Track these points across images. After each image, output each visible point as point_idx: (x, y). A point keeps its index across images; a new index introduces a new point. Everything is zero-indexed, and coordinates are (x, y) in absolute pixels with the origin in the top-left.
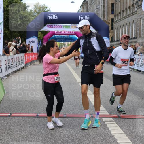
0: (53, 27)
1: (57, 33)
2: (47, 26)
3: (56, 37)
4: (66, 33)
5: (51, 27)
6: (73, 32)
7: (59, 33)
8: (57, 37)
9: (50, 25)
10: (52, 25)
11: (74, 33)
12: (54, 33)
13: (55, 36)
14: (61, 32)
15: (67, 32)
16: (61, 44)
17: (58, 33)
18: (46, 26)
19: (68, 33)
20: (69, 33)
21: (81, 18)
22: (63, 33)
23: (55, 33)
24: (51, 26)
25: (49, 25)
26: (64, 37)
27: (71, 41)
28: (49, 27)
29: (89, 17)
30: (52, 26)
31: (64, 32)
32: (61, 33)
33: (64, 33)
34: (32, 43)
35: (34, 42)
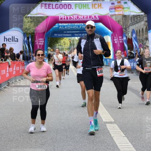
0: (54, 7)
2: (42, 6)
3: (61, 27)
4: (81, 20)
5: (49, 8)
6: (95, 17)
7: (67, 18)
8: (64, 26)
9: (48, 2)
11: (98, 19)
12: (56, 20)
13: (59, 26)
14: (70, 18)
16: (73, 41)
18: (39, 6)
22: (74, 18)
24: (49, 4)
25: (45, 4)
28: (45, 8)
30: (51, 5)
31: (78, 17)
32: (72, 20)
33: (78, 20)
34: (11, 40)
35: (15, 40)
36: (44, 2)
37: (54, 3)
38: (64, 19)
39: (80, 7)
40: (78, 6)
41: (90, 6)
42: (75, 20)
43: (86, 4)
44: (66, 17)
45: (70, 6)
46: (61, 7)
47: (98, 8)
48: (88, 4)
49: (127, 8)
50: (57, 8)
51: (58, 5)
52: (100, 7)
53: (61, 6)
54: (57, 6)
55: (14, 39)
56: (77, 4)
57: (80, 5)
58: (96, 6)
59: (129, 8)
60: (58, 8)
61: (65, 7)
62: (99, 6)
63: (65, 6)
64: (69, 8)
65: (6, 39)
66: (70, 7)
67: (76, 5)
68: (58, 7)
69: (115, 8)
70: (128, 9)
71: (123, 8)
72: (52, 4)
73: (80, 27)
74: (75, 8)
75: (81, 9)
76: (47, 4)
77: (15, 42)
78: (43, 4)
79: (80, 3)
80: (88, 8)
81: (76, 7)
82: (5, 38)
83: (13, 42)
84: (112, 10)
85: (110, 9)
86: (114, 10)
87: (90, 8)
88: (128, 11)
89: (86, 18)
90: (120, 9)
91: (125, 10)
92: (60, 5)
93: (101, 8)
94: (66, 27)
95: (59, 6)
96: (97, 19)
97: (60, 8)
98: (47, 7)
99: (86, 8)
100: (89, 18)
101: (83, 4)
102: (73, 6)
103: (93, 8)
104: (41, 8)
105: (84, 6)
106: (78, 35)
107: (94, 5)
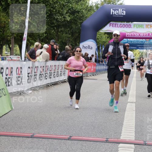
0: (119, 26)
1: (129, 36)
2: (110, 25)
5: (115, 27)
7: (132, 35)
8: (132, 42)
10: (117, 23)
13: (128, 41)
14: (134, 35)
15: (144, 35)
17: (131, 36)
18: (108, 25)
19: (145, 37)
20: (147, 36)
22: (137, 35)
23: (127, 36)
24: (115, 24)
25: (113, 24)
26: (142, 42)
28: (112, 27)
30: (117, 25)
32: (135, 37)
33: (139, 37)
34: (87, 48)
35: (90, 48)
36: (112, 23)
38: (130, 35)
39: (137, 27)
40: (136, 26)
41: (145, 26)
42: (137, 37)
43: (141, 25)
45: (130, 26)
46: (124, 27)
47: (150, 28)
48: (143, 25)
53: (124, 25)
54: (121, 25)
56: (135, 25)
57: (137, 25)
58: (149, 26)
60: (121, 27)
61: (127, 27)
63: (127, 26)
64: (129, 27)
65: (84, 47)
66: (130, 27)
67: (134, 25)
72: (118, 24)
74: (134, 28)
76: (114, 24)
79: (137, 24)
80: (143, 28)
81: (134, 26)
87: (144, 28)
92: (123, 25)
94: (133, 42)
95: (122, 25)
98: (114, 26)
99: (141, 28)
101: (140, 25)
102: (132, 26)
103: (146, 28)
104: (110, 26)
105: (140, 26)
106: (141, 48)
107: (147, 26)
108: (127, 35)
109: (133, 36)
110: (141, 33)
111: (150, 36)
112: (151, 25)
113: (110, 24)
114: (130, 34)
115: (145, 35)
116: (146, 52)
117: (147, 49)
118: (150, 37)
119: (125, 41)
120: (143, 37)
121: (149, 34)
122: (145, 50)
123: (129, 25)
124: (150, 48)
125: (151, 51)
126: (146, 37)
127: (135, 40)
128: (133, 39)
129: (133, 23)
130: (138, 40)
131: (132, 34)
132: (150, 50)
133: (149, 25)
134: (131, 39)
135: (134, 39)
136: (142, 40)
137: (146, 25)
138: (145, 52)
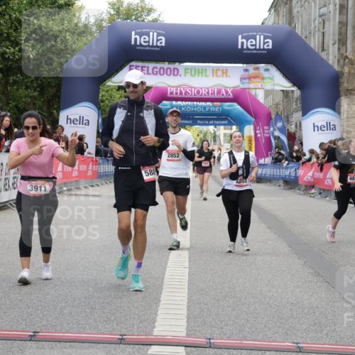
0: (150, 71)
1: (174, 95)
4: (203, 96)
7: (181, 93)
8: (181, 108)
9: (140, 64)
10: (146, 64)
11: (231, 96)
13: (172, 107)
15: (208, 93)
17: (179, 96)
19: (210, 96)
20: (216, 96)
21: (242, 43)
22: (192, 94)
23: (169, 95)
24: (142, 67)
25: (137, 66)
26: (205, 108)
27: (226, 122)
29: (270, 41)
30: (146, 69)
31: (198, 92)
33: (198, 96)
34: (78, 123)
35: (84, 122)
36: (133, 63)
37: (151, 65)
38: (176, 93)
39: (193, 74)
40: (189, 71)
41: (209, 73)
42: (193, 96)
43: (202, 70)
44: (179, 91)
45: (176, 71)
46: (162, 73)
47: (223, 76)
48: (206, 70)
49: (269, 78)
50: (155, 72)
51: (156, 68)
52: (224, 75)
53: (162, 70)
54: (155, 70)
55: (82, 121)
56: (188, 69)
57: (193, 70)
58: (219, 73)
59: (272, 79)
60: (157, 74)
61: (169, 73)
62: (223, 73)
63: (169, 70)
64: (174, 75)
65: (69, 121)
66: (176, 73)
67: (186, 69)
68: (157, 72)
69: (250, 78)
70: (270, 81)
71: (263, 79)
72: (148, 67)
73: (207, 109)
74: (185, 75)
75: (194, 76)
76: (139, 66)
77: (84, 126)
78: (133, 66)
79: (192, 68)
80: (206, 76)
81: (186, 73)
82: (67, 119)
83: (81, 126)
84: (244, 81)
85: (241, 79)
86: (247, 81)
87: (208, 76)
88: (270, 84)
89: (212, 94)
90: (257, 80)
91: (265, 81)
92: (161, 68)
93: (226, 76)
94: (183, 109)
95: (158, 70)
96: (229, 97)
97: (160, 74)
99: (202, 76)
100: (217, 94)
101: (198, 70)
102: (181, 72)
103: (213, 76)
105: (199, 73)
106: (202, 122)
107: (215, 71)
108: (169, 91)
109: (183, 96)
110: (201, 88)
111: (223, 95)
112: (223, 70)
113: (131, 66)
114: (177, 90)
115: (210, 92)
116: (215, 132)
117: (215, 125)
118: (223, 97)
119: (166, 105)
120: (207, 96)
121: (219, 92)
122: (211, 128)
123: (174, 69)
124: (223, 122)
125: (225, 129)
126: (213, 96)
127: (190, 103)
128: (184, 103)
129: (182, 64)
130: (195, 103)
131: (182, 89)
132: (222, 127)
133: (219, 70)
134: (179, 103)
135: (187, 103)
136: (204, 103)
137: (213, 70)
138: (212, 132)
